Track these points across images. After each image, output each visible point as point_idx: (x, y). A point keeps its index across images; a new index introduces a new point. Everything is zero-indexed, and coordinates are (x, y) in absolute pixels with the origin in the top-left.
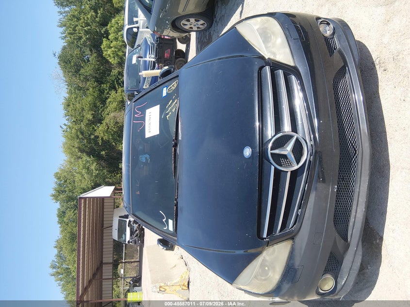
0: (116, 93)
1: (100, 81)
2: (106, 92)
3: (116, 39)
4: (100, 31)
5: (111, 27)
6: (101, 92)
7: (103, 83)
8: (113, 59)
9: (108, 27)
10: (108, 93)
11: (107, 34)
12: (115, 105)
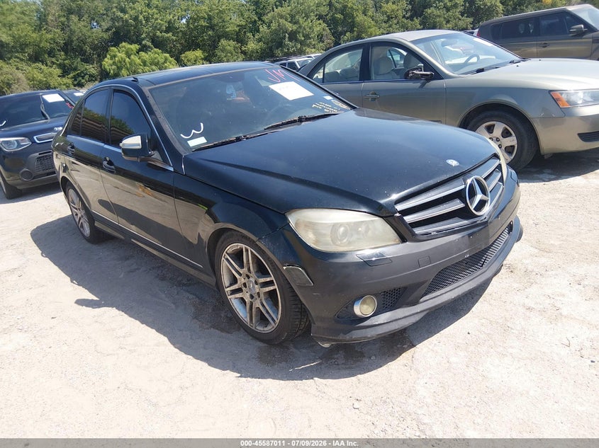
0: (59, 76)
1: (67, 47)
2: (54, 60)
3: (144, 63)
4: (143, 39)
5: (156, 54)
6: (51, 53)
7: (66, 54)
8: (111, 62)
9: (156, 49)
10: (53, 63)
11: (144, 48)
12: (40, 76)
